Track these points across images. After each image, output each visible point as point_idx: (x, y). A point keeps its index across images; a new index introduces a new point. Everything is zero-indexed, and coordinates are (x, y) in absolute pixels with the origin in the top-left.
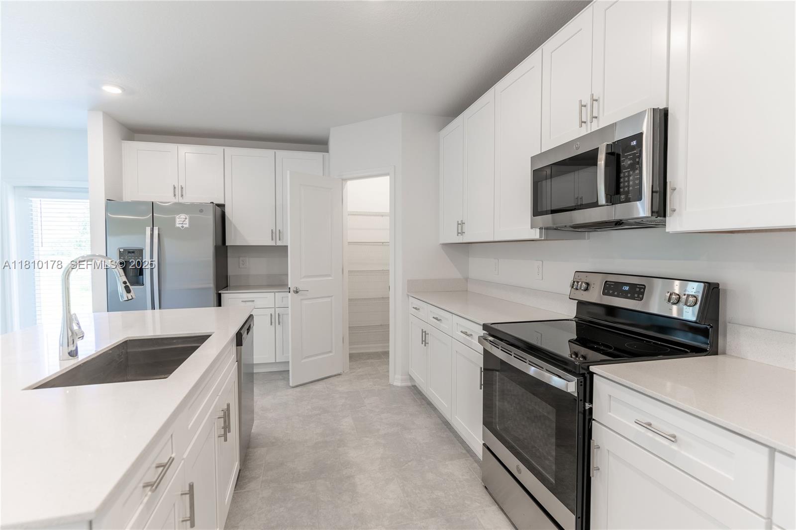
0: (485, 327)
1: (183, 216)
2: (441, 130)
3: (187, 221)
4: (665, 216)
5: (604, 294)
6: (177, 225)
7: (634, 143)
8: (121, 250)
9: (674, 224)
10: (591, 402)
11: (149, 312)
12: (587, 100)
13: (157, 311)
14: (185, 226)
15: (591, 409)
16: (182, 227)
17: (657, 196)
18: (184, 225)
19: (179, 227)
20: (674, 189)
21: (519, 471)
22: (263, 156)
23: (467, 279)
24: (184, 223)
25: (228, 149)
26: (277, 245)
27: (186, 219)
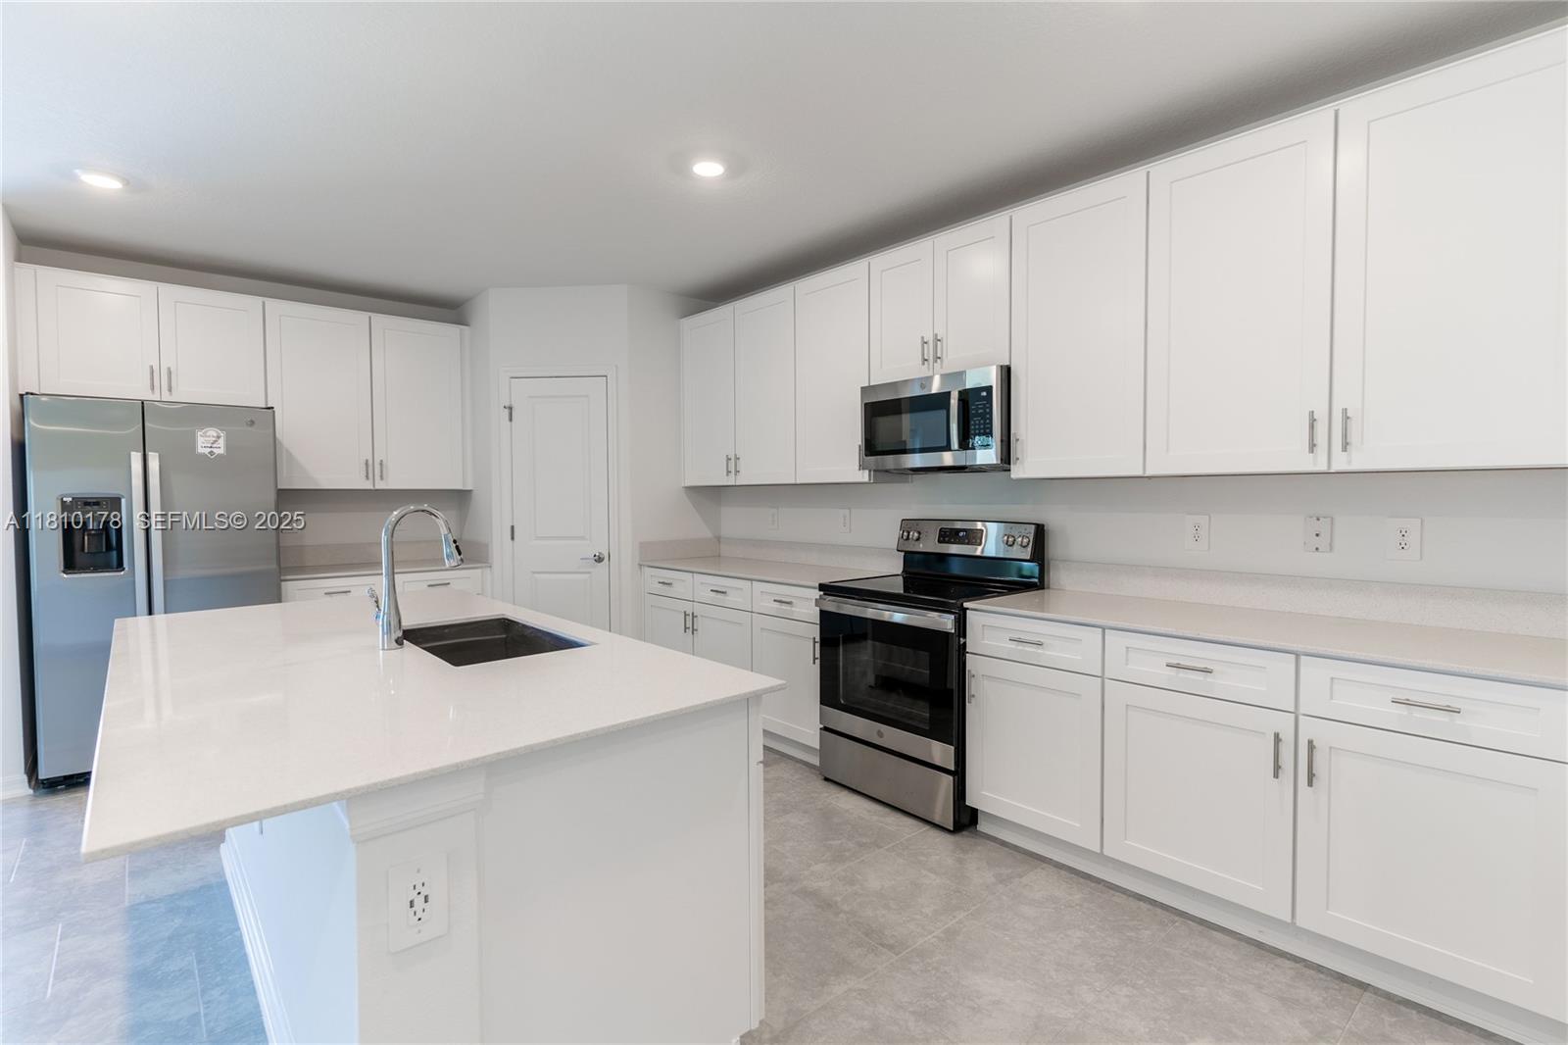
0: (822, 587)
1: (212, 432)
2: (686, 316)
3: (221, 442)
4: (1009, 464)
5: (939, 541)
6: (200, 450)
7: (984, 394)
8: (65, 499)
9: (1018, 472)
10: (965, 637)
11: (143, 620)
12: (929, 337)
13: (160, 618)
14: (217, 451)
15: (965, 643)
16: (211, 453)
17: (1004, 443)
18: (215, 450)
19: (204, 455)
20: (1017, 440)
21: (880, 734)
22: (347, 323)
23: (719, 539)
24: (214, 445)
25: (271, 303)
26: (377, 487)
27: (219, 437)
